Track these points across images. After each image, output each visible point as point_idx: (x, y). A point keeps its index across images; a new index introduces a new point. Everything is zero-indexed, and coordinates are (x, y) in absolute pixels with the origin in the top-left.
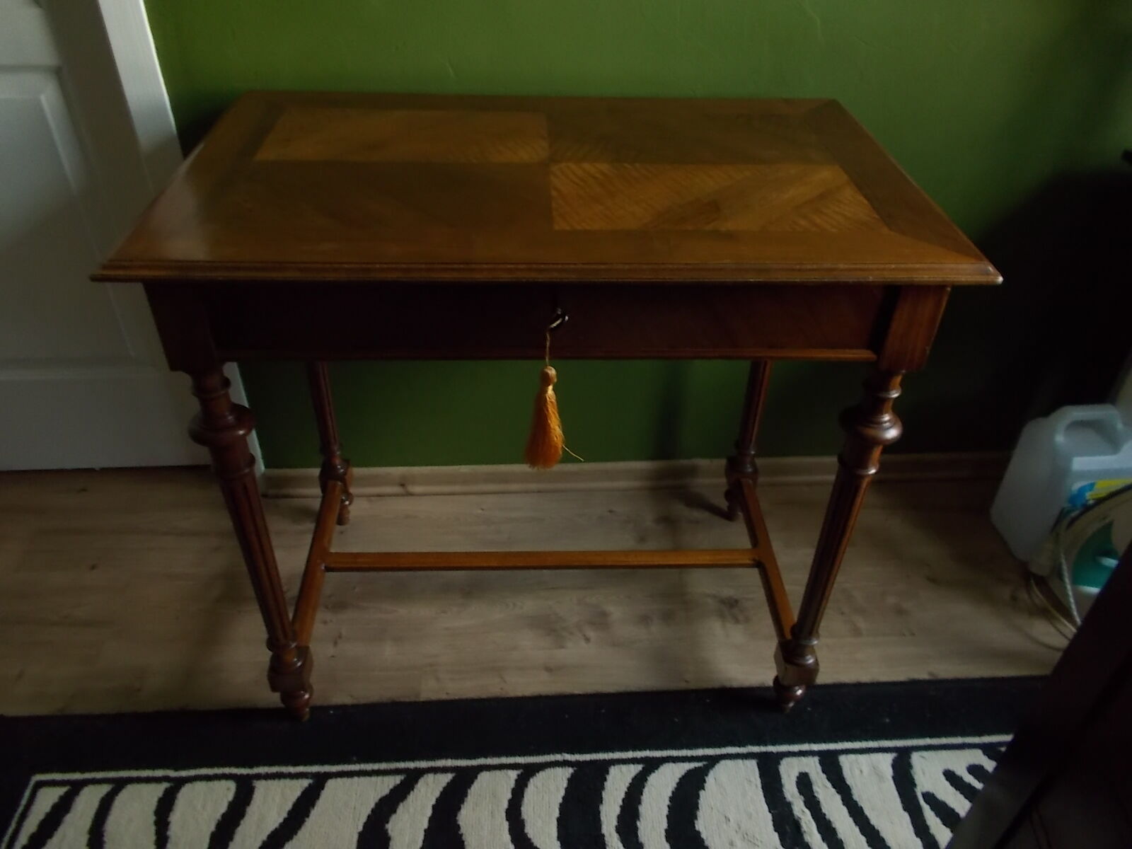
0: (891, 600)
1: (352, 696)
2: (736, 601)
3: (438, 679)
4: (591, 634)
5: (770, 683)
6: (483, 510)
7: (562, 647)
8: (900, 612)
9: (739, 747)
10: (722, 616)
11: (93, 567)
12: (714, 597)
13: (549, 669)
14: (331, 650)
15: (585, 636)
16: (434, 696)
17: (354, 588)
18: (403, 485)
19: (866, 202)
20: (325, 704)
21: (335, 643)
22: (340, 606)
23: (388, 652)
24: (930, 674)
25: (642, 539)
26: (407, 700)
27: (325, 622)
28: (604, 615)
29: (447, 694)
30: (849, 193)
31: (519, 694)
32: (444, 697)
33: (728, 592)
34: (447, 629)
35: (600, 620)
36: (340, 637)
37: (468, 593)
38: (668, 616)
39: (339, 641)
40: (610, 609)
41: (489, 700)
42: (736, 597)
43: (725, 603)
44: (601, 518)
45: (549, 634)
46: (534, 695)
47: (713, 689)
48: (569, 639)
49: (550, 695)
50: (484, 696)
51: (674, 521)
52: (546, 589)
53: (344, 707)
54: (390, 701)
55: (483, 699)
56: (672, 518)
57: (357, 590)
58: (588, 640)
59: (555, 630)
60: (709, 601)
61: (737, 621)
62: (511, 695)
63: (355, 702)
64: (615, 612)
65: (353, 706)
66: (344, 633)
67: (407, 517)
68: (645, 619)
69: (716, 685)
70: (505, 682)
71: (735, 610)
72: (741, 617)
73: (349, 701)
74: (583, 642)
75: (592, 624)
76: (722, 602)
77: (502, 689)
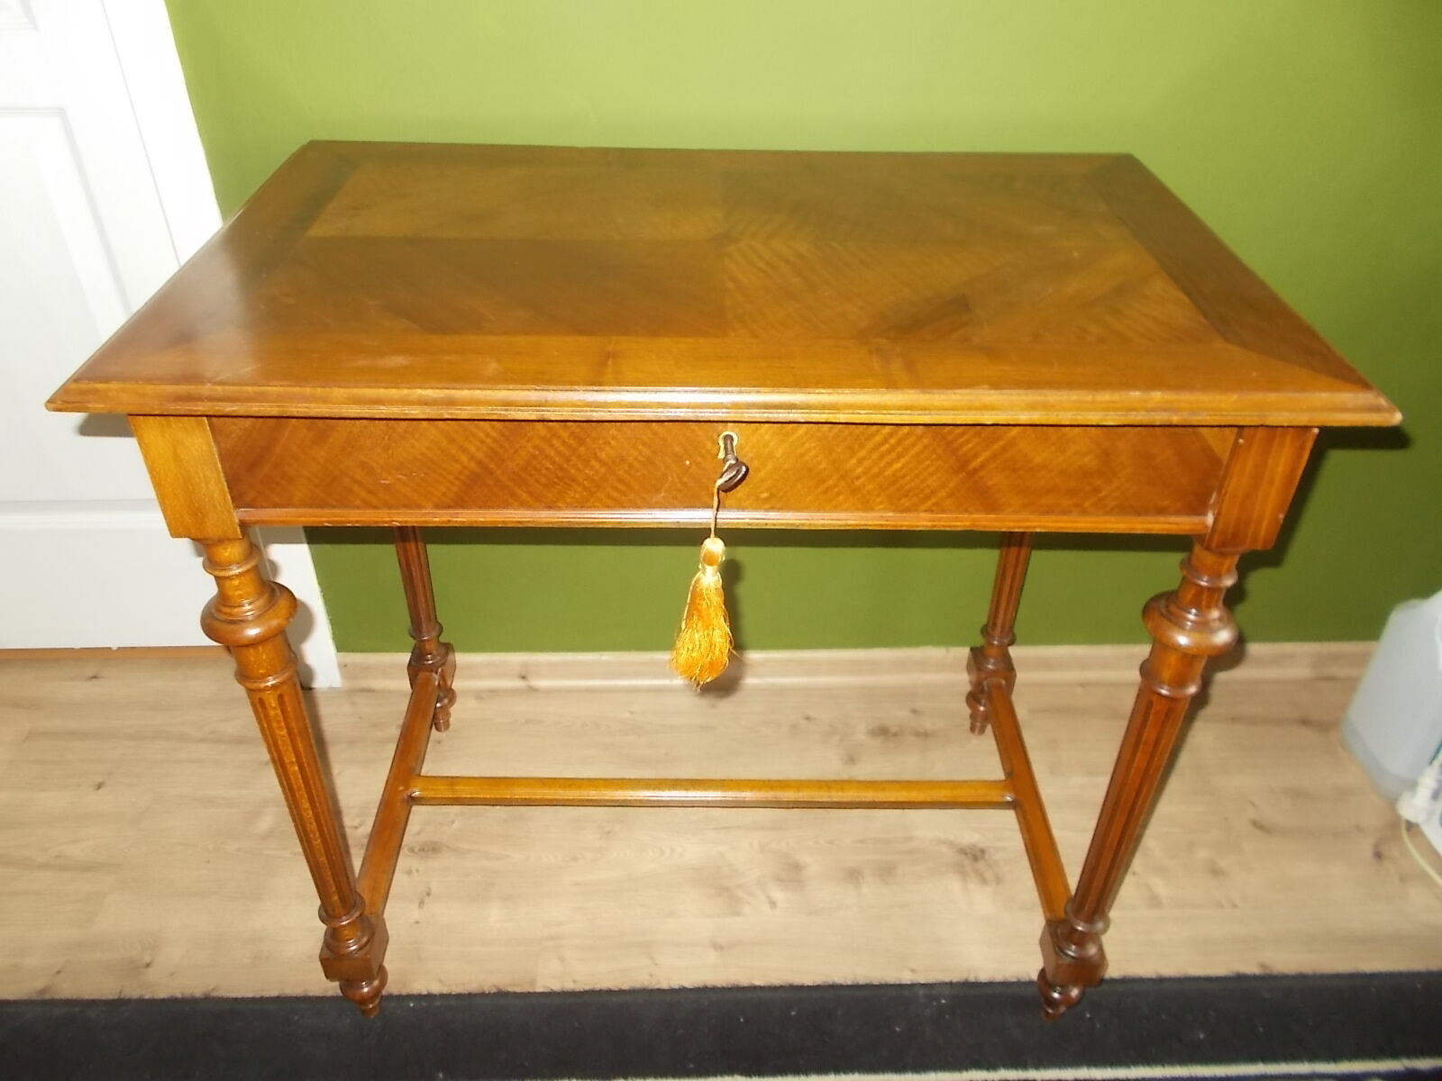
0: (1202, 854)
1: (441, 981)
2: (982, 851)
3: (562, 959)
4: (779, 895)
5: (1034, 976)
6: (632, 713)
7: (737, 914)
8: (1216, 872)
9: (988, 1069)
10: (961, 872)
11: (99, 786)
12: (951, 844)
13: (718, 947)
14: (415, 914)
15: (769, 897)
16: (556, 986)
17: (453, 822)
18: (524, 678)
19: (1186, 299)
20: (404, 993)
21: (421, 903)
22: (430, 849)
23: (495, 917)
24: (1262, 966)
25: (851, 760)
26: (518, 990)
27: (409, 872)
28: (797, 867)
29: (574, 981)
30: (1160, 286)
31: (675, 984)
32: (569, 986)
33: (970, 838)
34: (578, 884)
35: (792, 874)
36: (428, 894)
37: (609, 833)
38: (886, 871)
39: (427, 900)
40: (806, 859)
41: (632, 992)
42: (981, 845)
43: (966, 854)
44: (794, 726)
45: (720, 895)
46: (697, 986)
47: (951, 983)
48: (748, 902)
49: (719, 985)
50: (626, 987)
51: (895, 735)
52: (716, 829)
53: (429, 997)
54: (494, 990)
55: (624, 991)
56: (893, 730)
57: (456, 825)
58: (773, 904)
59: (727, 889)
60: (944, 849)
61: (984, 881)
62: (665, 986)
63: (445, 990)
64: (812, 864)
65: (442, 996)
66: (435, 888)
67: (528, 722)
68: (853, 875)
69: (956, 977)
70: (656, 964)
71: (981, 865)
72: (989, 875)
73: (436, 989)
74: (766, 909)
75: (779, 880)
76: (963, 851)
77: (651, 975)
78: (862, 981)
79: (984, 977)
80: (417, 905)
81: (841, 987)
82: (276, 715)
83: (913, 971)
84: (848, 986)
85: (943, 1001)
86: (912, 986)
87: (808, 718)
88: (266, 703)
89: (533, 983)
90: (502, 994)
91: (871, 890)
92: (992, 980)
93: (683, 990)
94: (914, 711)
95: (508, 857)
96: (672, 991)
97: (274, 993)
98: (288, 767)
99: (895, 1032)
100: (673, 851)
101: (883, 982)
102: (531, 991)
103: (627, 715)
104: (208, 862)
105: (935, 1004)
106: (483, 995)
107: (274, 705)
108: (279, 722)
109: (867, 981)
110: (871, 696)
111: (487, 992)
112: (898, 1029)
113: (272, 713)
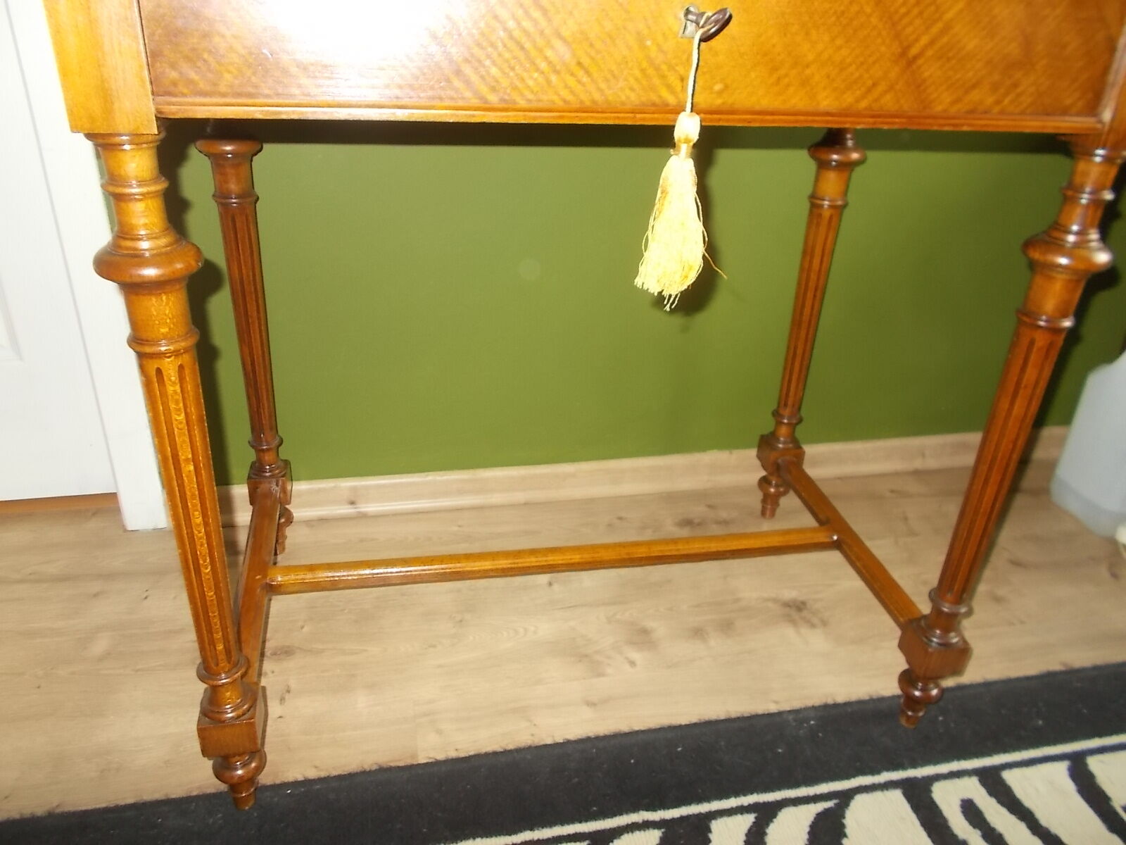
1: (316, 766)
2: (804, 603)
3: (439, 732)
4: (636, 655)
7: (601, 675)
9: (872, 774)
10: (793, 622)
12: (775, 600)
13: (591, 704)
15: (627, 658)
16: (438, 755)
17: (302, 627)
18: (352, 503)
20: (278, 782)
21: (282, 699)
22: (284, 652)
23: (362, 702)
26: (401, 764)
28: (645, 632)
32: (453, 754)
34: (440, 666)
35: (642, 637)
36: (288, 691)
37: (461, 621)
38: (726, 627)
39: (287, 696)
40: (650, 624)
41: (518, 750)
42: (801, 598)
43: (789, 606)
44: (610, 525)
45: (580, 661)
46: (580, 737)
47: (814, 708)
48: (609, 665)
49: (602, 734)
50: (511, 747)
51: (699, 524)
52: (562, 608)
53: (307, 782)
54: (374, 767)
55: (510, 751)
56: (696, 521)
57: (306, 629)
58: (632, 663)
59: (586, 656)
60: (770, 604)
61: (813, 626)
62: (549, 741)
63: (323, 774)
64: (659, 629)
65: (321, 780)
66: (293, 684)
67: (362, 541)
68: (698, 633)
69: (817, 701)
70: (535, 725)
71: (805, 613)
72: (815, 620)
73: (312, 774)
74: (627, 667)
75: (631, 643)
76: (787, 605)
77: (533, 735)
78: (734, 715)
79: (841, 699)
80: (278, 701)
81: (717, 722)
82: (175, 392)
83: (776, 702)
84: (722, 720)
85: (812, 722)
86: (780, 714)
87: (620, 518)
88: (165, 373)
89: (414, 756)
90: (383, 770)
91: (716, 642)
92: (848, 700)
93: (568, 743)
94: (709, 506)
95: (366, 650)
96: (556, 745)
97: (130, 801)
98: (183, 465)
99: (779, 753)
100: (526, 630)
101: (753, 713)
102: (415, 763)
103: (456, 529)
104: (39, 687)
105: (805, 725)
106: (364, 773)
107: (173, 378)
108: (177, 403)
109: (739, 715)
110: (670, 498)
111: (368, 769)
112: (780, 751)
113: (170, 389)
